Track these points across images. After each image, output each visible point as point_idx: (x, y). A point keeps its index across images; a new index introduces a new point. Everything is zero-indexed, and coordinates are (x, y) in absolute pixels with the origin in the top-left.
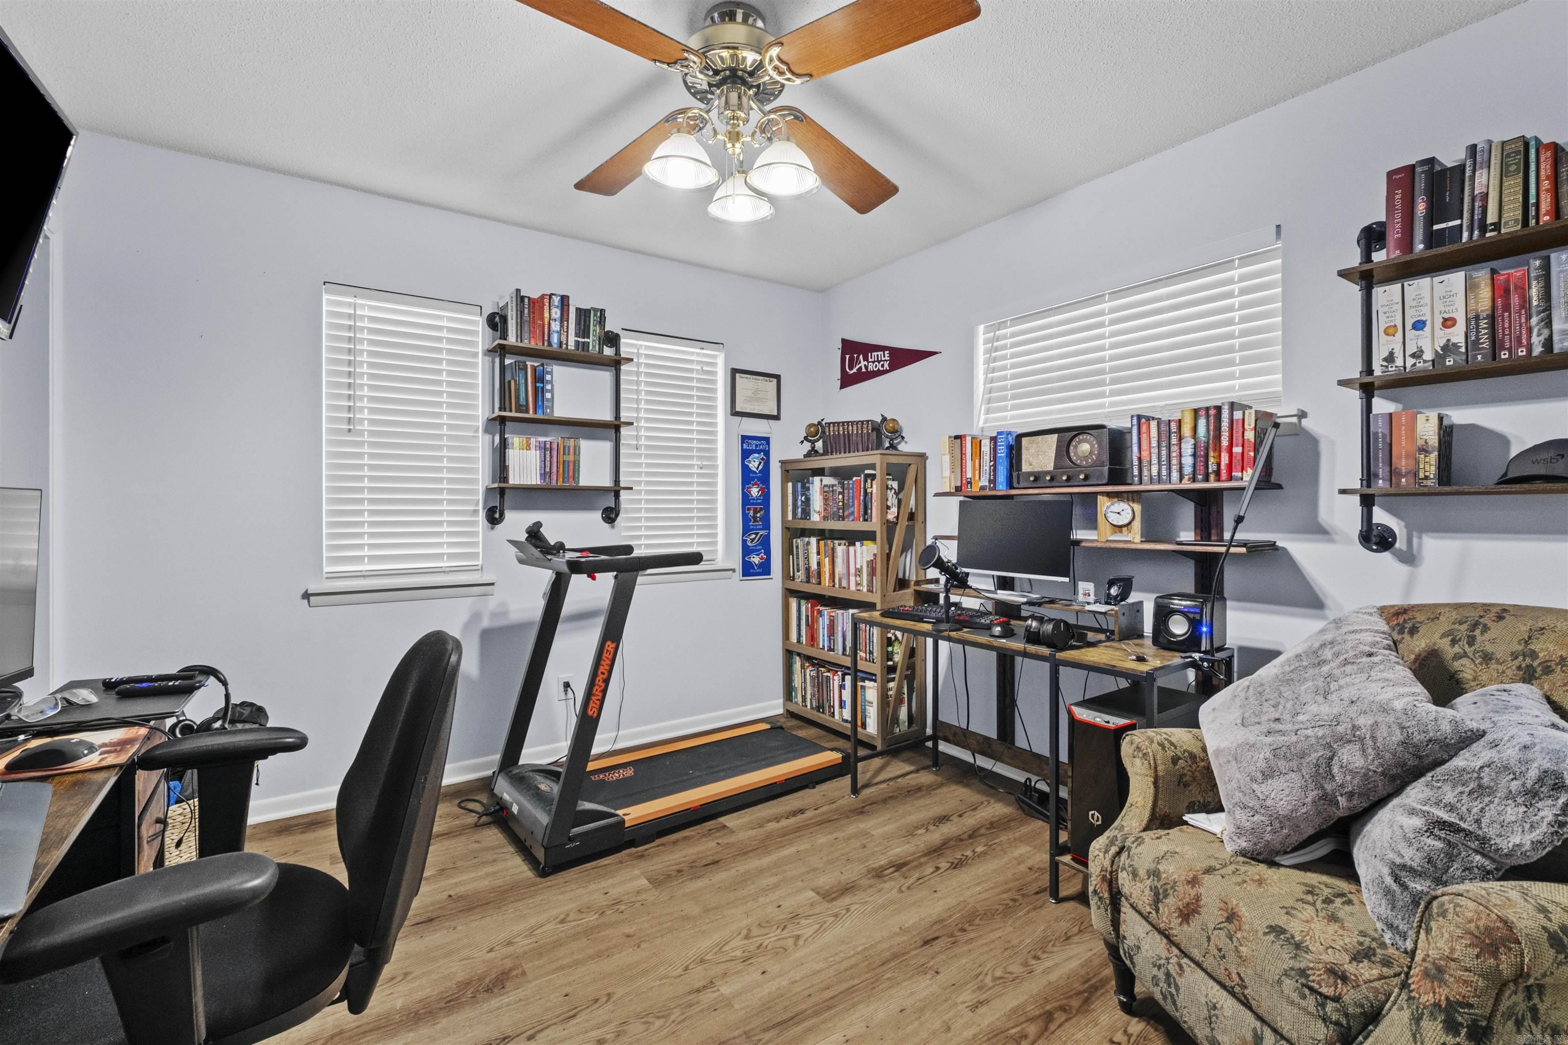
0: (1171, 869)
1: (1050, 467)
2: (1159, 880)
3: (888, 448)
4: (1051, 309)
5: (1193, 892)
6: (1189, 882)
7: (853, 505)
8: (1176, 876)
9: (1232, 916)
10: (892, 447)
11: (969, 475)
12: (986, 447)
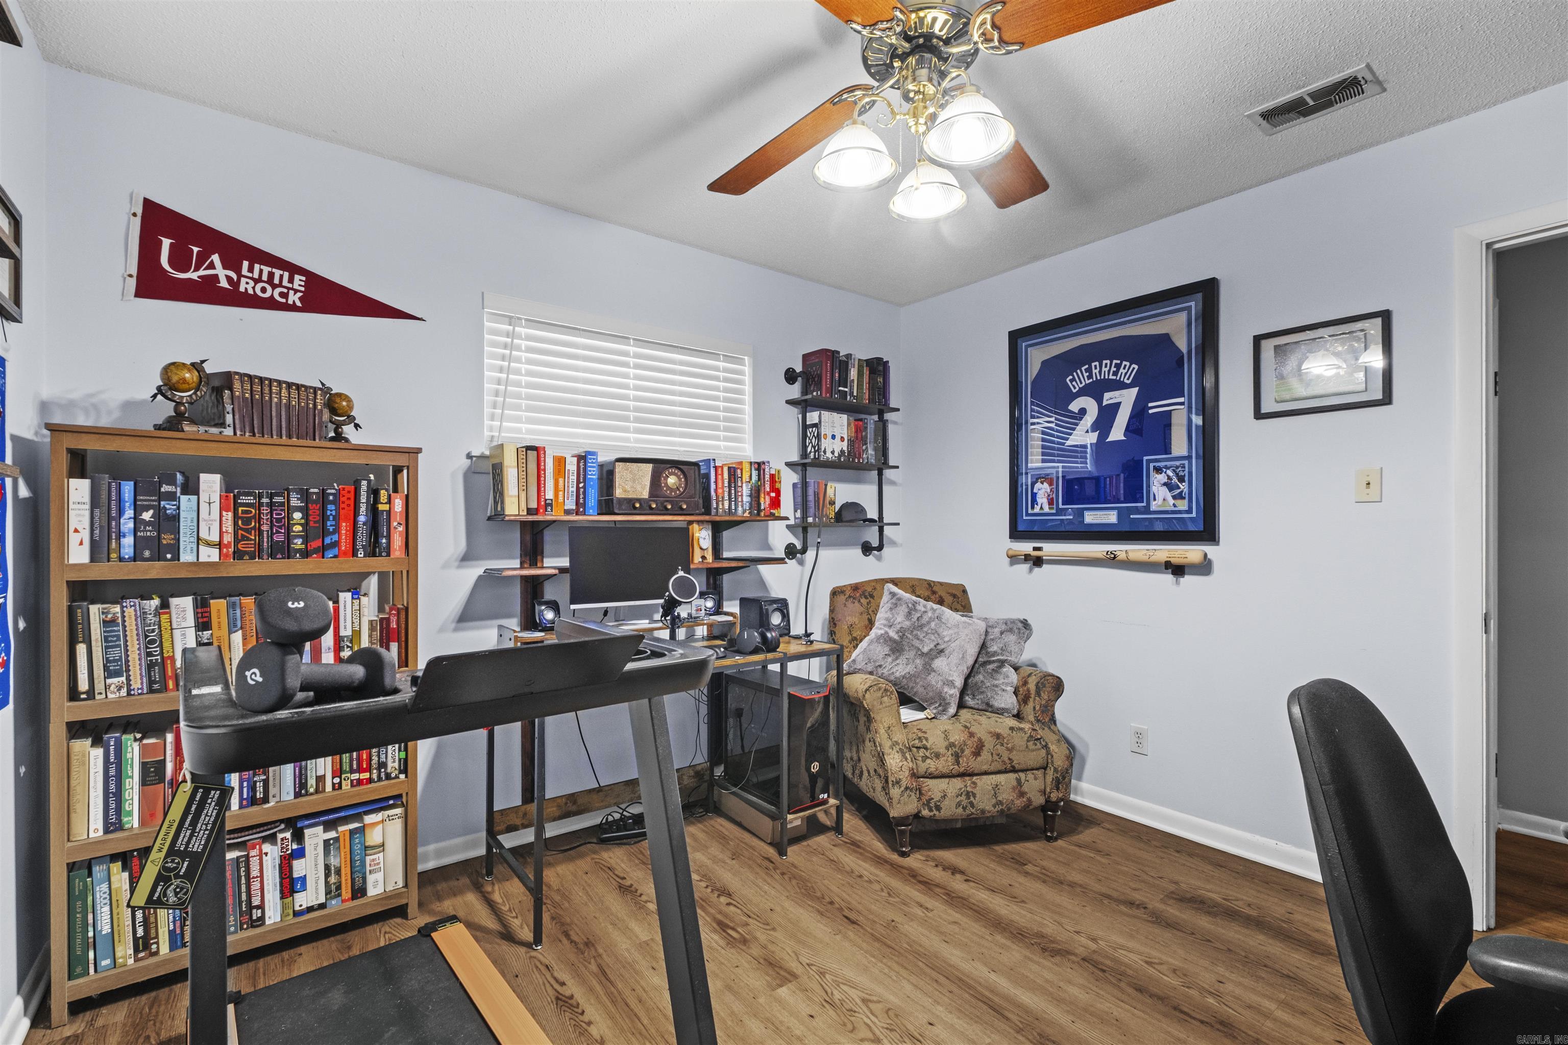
0: (957, 737)
1: (645, 495)
2: (955, 748)
3: (332, 439)
4: (579, 329)
5: (976, 739)
6: (970, 737)
7: (337, 530)
8: (962, 739)
9: (998, 736)
10: (339, 437)
11: (550, 495)
12: (571, 465)
